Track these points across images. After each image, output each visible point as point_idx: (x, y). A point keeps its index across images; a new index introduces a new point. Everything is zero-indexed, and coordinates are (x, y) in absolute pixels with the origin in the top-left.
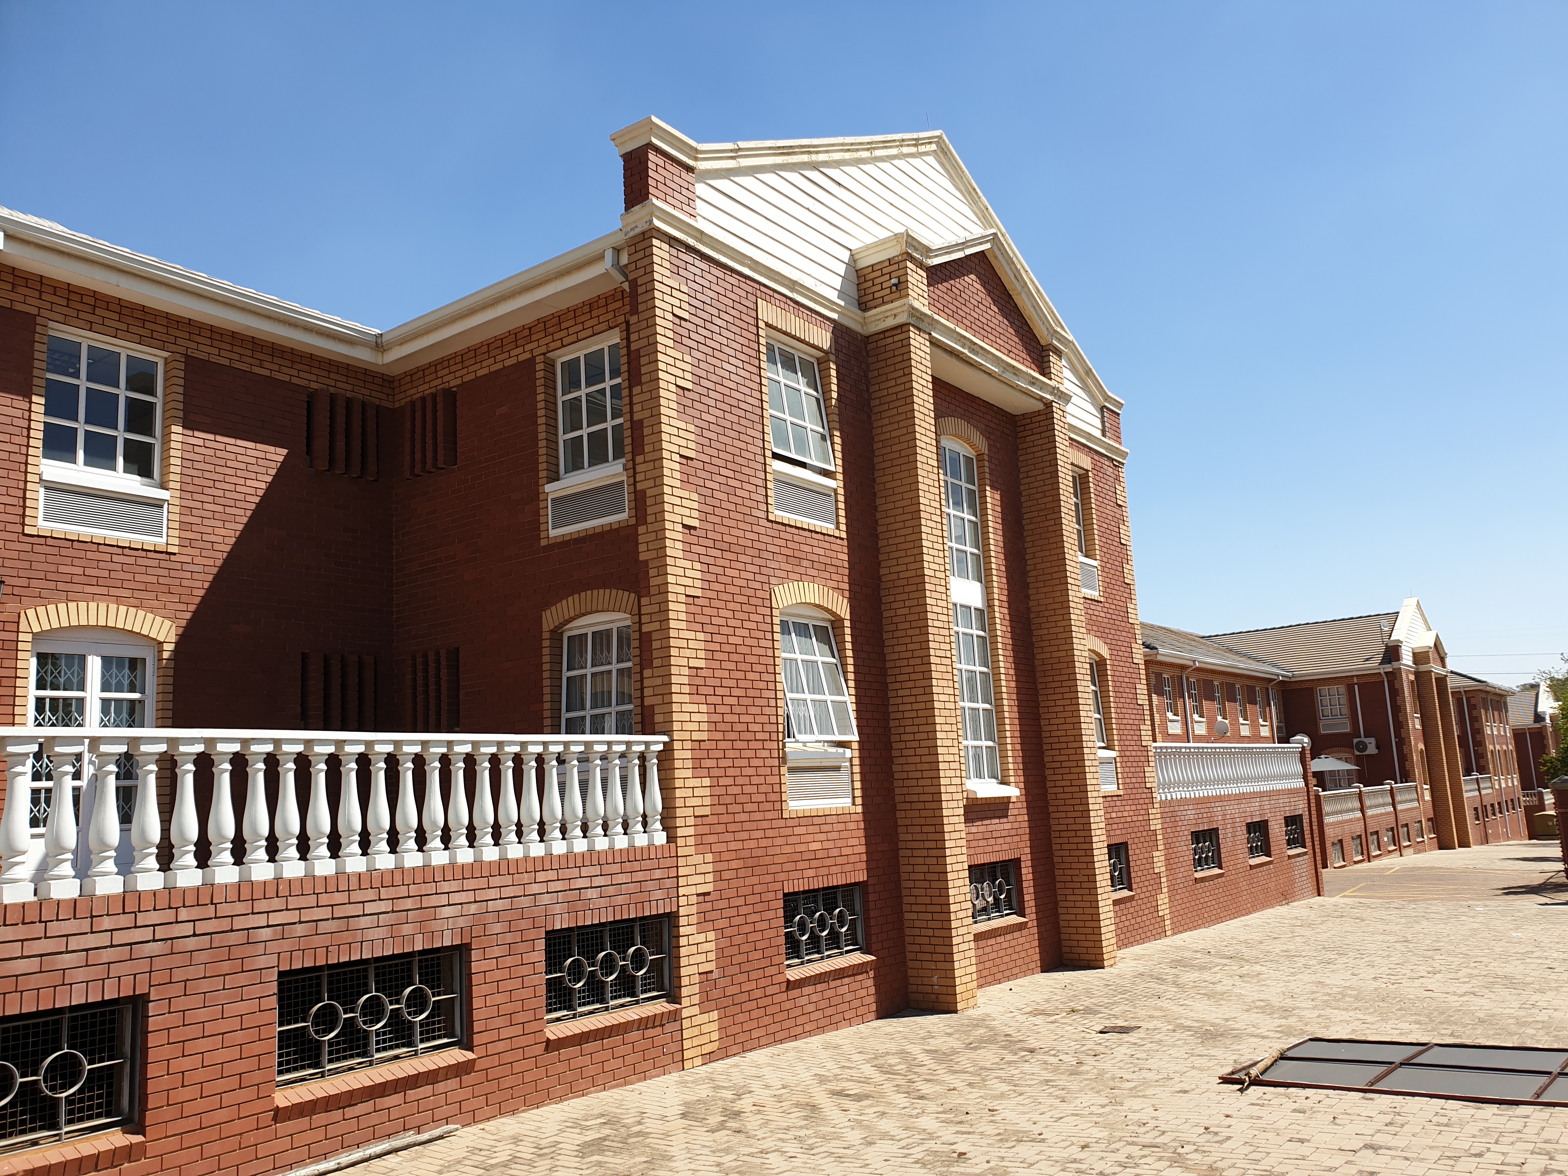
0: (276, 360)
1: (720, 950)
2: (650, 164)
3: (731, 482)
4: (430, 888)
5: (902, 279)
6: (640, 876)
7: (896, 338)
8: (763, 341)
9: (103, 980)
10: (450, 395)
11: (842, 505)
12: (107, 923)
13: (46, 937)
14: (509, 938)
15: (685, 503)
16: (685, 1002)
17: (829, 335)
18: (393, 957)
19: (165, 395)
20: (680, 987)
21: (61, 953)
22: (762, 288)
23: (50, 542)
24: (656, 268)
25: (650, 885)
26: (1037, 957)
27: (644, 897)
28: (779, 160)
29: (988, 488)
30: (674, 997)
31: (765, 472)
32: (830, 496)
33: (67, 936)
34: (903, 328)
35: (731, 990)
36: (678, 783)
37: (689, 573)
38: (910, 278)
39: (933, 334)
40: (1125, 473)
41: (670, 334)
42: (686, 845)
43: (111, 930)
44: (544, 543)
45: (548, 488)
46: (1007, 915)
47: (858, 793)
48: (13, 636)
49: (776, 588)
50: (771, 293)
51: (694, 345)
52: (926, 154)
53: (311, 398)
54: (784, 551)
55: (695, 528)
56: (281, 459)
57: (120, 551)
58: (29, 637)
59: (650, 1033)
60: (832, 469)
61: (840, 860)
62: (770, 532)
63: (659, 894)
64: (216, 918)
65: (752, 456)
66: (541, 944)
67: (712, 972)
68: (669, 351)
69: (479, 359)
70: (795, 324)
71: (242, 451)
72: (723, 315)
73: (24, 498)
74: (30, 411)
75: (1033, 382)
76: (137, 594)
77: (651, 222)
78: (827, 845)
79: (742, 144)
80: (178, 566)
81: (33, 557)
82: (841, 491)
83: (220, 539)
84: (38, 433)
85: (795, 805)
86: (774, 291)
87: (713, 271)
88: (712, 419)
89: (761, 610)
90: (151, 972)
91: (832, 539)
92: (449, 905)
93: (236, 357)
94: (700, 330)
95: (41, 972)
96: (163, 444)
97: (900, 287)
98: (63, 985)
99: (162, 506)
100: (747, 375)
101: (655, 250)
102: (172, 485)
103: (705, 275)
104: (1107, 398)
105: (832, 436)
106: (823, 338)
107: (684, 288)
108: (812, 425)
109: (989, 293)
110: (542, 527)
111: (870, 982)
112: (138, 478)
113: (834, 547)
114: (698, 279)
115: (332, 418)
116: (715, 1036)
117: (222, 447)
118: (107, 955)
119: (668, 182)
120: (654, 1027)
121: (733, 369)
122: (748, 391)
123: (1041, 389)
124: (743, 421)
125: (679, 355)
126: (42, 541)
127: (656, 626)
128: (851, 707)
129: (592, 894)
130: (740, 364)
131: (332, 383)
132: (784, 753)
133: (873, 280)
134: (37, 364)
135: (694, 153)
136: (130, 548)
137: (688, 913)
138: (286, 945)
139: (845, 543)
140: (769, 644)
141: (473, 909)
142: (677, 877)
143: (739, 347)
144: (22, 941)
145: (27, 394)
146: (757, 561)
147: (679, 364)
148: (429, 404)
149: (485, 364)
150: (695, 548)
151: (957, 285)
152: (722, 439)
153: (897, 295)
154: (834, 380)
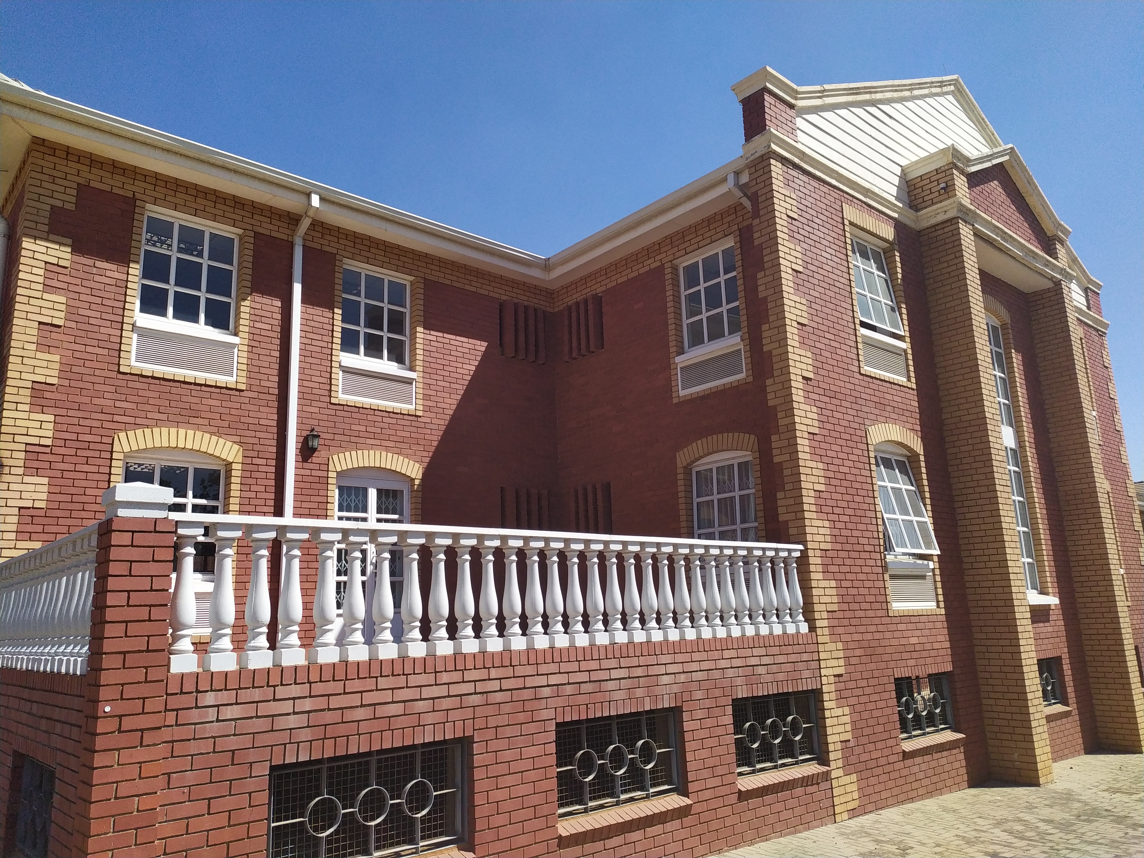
0: (480, 280)
1: (853, 722)
2: (766, 104)
3: (833, 344)
4: (652, 660)
5: (949, 183)
6: (793, 658)
7: (946, 230)
8: (848, 235)
9: (444, 723)
10: (598, 300)
11: (911, 363)
12: (445, 678)
13: (407, 687)
14: (708, 703)
15: (803, 359)
16: (833, 765)
17: (892, 229)
18: (631, 714)
19: (411, 307)
20: (828, 752)
21: (417, 700)
22: (845, 195)
23: (346, 408)
24: (774, 181)
25: (801, 666)
26: (1080, 741)
27: (797, 675)
28: (850, 98)
29: (1013, 351)
30: (824, 760)
31: (856, 336)
32: (901, 355)
33: (421, 686)
34: (953, 221)
35: (864, 757)
36: (814, 584)
37: (809, 415)
38: (956, 182)
39: (976, 225)
40: (1107, 341)
41: (786, 230)
42: (823, 635)
43: (448, 684)
44: (675, 401)
45: (678, 359)
46: (1054, 704)
47: (941, 598)
48: (324, 474)
49: (870, 428)
50: (851, 198)
51: (802, 238)
52: (947, 93)
53: (502, 305)
54: (873, 398)
55: (810, 379)
56: (483, 349)
57: (387, 415)
58: (334, 475)
59: (810, 789)
60: (902, 333)
61: (933, 653)
62: (863, 383)
63: (806, 674)
64: (514, 677)
65: (845, 324)
66: (729, 710)
67: (849, 741)
68: (786, 243)
69: (619, 271)
70: (869, 222)
71: (460, 344)
72: (820, 216)
73: (331, 379)
74: (333, 319)
75: (1047, 264)
76: (398, 445)
77: (769, 146)
78: (923, 640)
79: (827, 87)
80: (423, 425)
81: (336, 419)
82: (910, 351)
83: (448, 406)
84: (338, 335)
85: (898, 606)
86: (853, 197)
87: (812, 182)
88: (817, 295)
89: (860, 446)
90: (474, 718)
91: (906, 390)
92: (666, 674)
93: (455, 278)
94: (806, 227)
95: (405, 715)
96: (411, 340)
97: (949, 189)
98: (419, 726)
99: (412, 384)
100: (838, 261)
101: (772, 168)
102: (418, 368)
103: (807, 185)
104: (1090, 281)
105: (900, 308)
106: (888, 232)
107: (794, 196)
108: (885, 301)
109: (1008, 195)
110: (674, 389)
111: (962, 756)
112: (396, 364)
113: (908, 396)
114: (802, 189)
115: (516, 320)
116: (856, 795)
117: (447, 341)
118: (446, 703)
119: (778, 117)
120: (812, 785)
121: (829, 256)
122: (839, 273)
123: (1052, 270)
124: (838, 297)
125: (792, 246)
126: (341, 408)
127: (787, 457)
128: (931, 527)
129: (761, 670)
130: (833, 253)
131: (515, 295)
132: (886, 562)
133: (922, 187)
134: (337, 287)
135: (794, 94)
136: (393, 413)
137: (829, 689)
138: (559, 702)
139: (915, 392)
140: (868, 473)
141: (682, 678)
142: (819, 660)
143: (831, 240)
144: (393, 689)
145: (331, 309)
146: (855, 406)
147: (793, 253)
148: (582, 306)
149: (623, 274)
150: (811, 395)
151: (986, 189)
152: (825, 310)
153: (946, 196)
154: (899, 265)
